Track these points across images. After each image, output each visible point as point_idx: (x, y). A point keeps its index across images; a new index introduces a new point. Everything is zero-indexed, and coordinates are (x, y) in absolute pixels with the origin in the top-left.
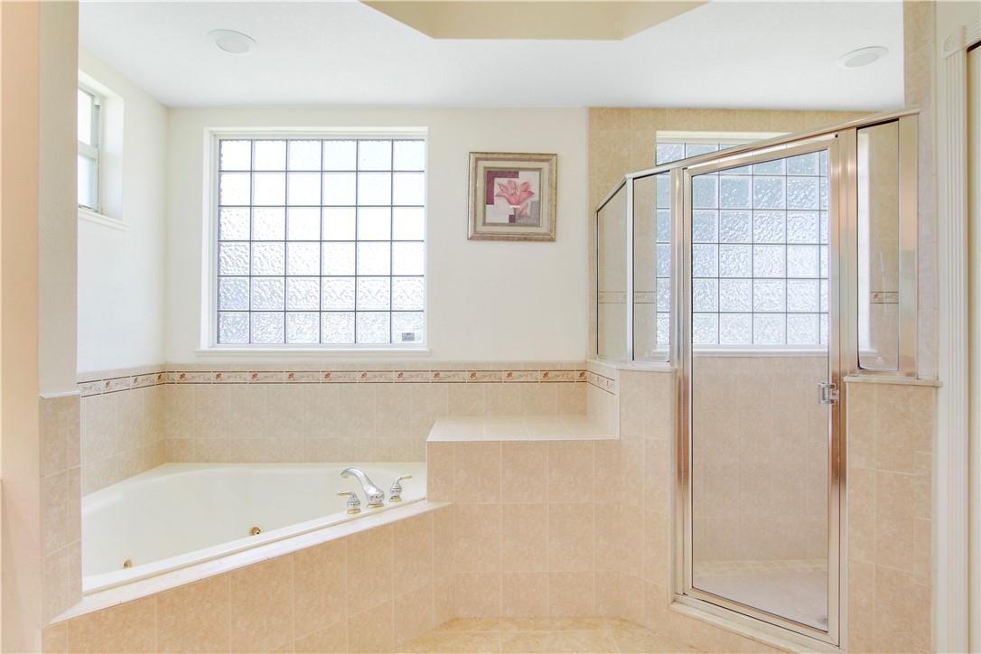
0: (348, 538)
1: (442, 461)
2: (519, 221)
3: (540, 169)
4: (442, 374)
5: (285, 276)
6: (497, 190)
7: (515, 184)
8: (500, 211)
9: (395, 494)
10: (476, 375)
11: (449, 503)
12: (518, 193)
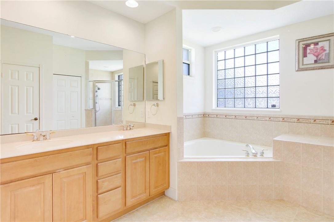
0: (244, 162)
1: (278, 147)
2: (319, 62)
3: (329, 40)
4: (285, 119)
5: (234, 88)
6: (308, 51)
7: (317, 48)
8: (310, 59)
9: (262, 154)
10: (299, 120)
11: (281, 161)
12: (318, 51)
